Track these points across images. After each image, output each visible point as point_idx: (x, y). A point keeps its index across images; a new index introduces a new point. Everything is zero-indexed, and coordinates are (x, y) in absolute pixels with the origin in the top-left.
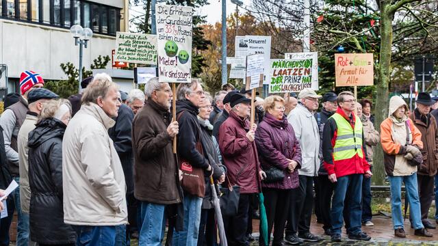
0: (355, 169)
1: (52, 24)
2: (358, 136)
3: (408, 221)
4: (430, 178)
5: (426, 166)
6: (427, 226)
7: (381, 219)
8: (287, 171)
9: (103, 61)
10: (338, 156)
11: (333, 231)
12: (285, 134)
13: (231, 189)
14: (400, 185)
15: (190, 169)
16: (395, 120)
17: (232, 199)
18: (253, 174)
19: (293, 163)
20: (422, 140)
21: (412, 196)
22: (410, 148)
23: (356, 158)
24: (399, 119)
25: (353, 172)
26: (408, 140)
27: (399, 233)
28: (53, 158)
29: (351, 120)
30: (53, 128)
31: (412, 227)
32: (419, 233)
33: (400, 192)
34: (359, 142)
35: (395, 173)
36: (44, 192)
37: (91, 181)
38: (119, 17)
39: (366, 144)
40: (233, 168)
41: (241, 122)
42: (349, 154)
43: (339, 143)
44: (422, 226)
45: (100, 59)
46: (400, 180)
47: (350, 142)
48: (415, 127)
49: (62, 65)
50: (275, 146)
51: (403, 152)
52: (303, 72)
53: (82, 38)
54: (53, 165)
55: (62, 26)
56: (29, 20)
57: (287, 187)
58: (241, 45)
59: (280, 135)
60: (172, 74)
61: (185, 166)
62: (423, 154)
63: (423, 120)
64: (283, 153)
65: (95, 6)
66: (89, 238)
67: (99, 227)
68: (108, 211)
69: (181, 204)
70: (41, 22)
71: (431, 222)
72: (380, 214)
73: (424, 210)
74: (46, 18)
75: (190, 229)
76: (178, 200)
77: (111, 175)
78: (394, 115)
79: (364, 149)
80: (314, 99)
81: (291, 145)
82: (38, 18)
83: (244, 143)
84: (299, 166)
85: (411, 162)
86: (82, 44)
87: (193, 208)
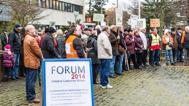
0: (157, 48)
1: (65, 11)
2: (158, 39)
3: (169, 62)
4: (175, 50)
5: (174, 47)
6: (175, 63)
7: (162, 61)
8: (140, 48)
9: (79, 20)
10: (153, 45)
11: (152, 63)
12: (139, 39)
13: (128, 52)
14: (168, 53)
15: (121, 47)
16: (166, 35)
17: (129, 55)
18: (133, 49)
19: (142, 46)
20: (173, 40)
21: (171, 55)
22: (170, 43)
23: (157, 45)
24: (167, 35)
25: (156, 49)
26: (169, 41)
27: (167, 64)
28: (94, 44)
29: (156, 36)
30: (94, 37)
31: (171, 63)
32: (172, 64)
33: (168, 54)
34: (158, 41)
35: (166, 49)
36: (92, 52)
37: (105, 48)
38: (82, 9)
39: (160, 42)
40: (128, 47)
41: (131, 36)
42: (155, 44)
43: (153, 41)
44: (173, 62)
45: (78, 20)
46: (167, 51)
47: (155, 41)
48: (171, 37)
49: (68, 22)
50: (137, 42)
51: (168, 44)
52: (141, 24)
53: (76, 15)
54: (95, 45)
55: (67, 11)
56: (59, 10)
57: (140, 52)
58: (132, 17)
59: (138, 39)
60: (119, 25)
61: (120, 46)
62: (173, 44)
63: (173, 35)
64: (139, 44)
65: (76, 6)
66: (104, 62)
67: (107, 59)
68: (108, 55)
69: (119, 55)
70: (62, 10)
71: (176, 62)
72: (162, 60)
73: (174, 58)
74: (63, 9)
75: (121, 61)
76: (119, 54)
77: (109, 47)
78: (166, 34)
79: (159, 43)
80: (144, 30)
81: (141, 42)
82: (61, 9)
83: (131, 42)
84: (143, 47)
85: (170, 46)
86: (76, 16)
87: (122, 56)
